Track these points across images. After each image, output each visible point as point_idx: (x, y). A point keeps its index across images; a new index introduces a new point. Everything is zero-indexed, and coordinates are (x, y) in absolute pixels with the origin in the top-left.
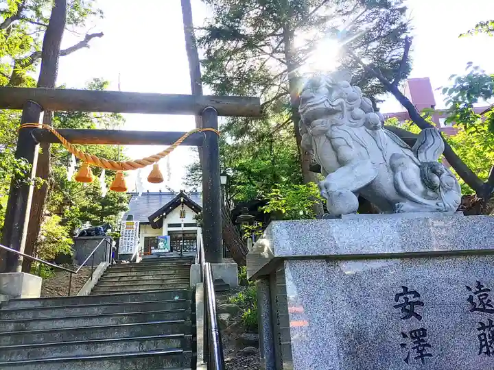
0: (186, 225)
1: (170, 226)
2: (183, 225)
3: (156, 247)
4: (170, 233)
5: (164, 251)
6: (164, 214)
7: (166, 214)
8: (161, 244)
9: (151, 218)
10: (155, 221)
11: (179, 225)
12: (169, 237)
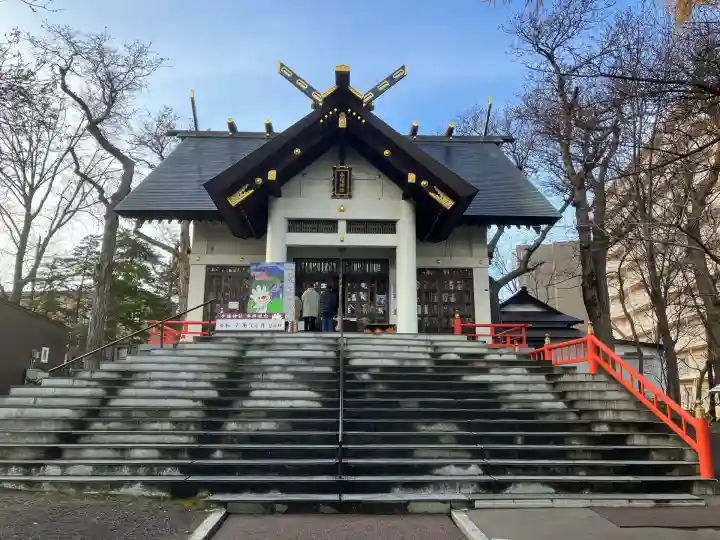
0: (355, 226)
1: (296, 225)
2: (342, 226)
3: (243, 310)
4: (294, 254)
5: (268, 325)
6: (272, 175)
7: (284, 178)
8: (259, 296)
9: (219, 188)
10: (235, 200)
11: (330, 225)
12: (290, 270)
